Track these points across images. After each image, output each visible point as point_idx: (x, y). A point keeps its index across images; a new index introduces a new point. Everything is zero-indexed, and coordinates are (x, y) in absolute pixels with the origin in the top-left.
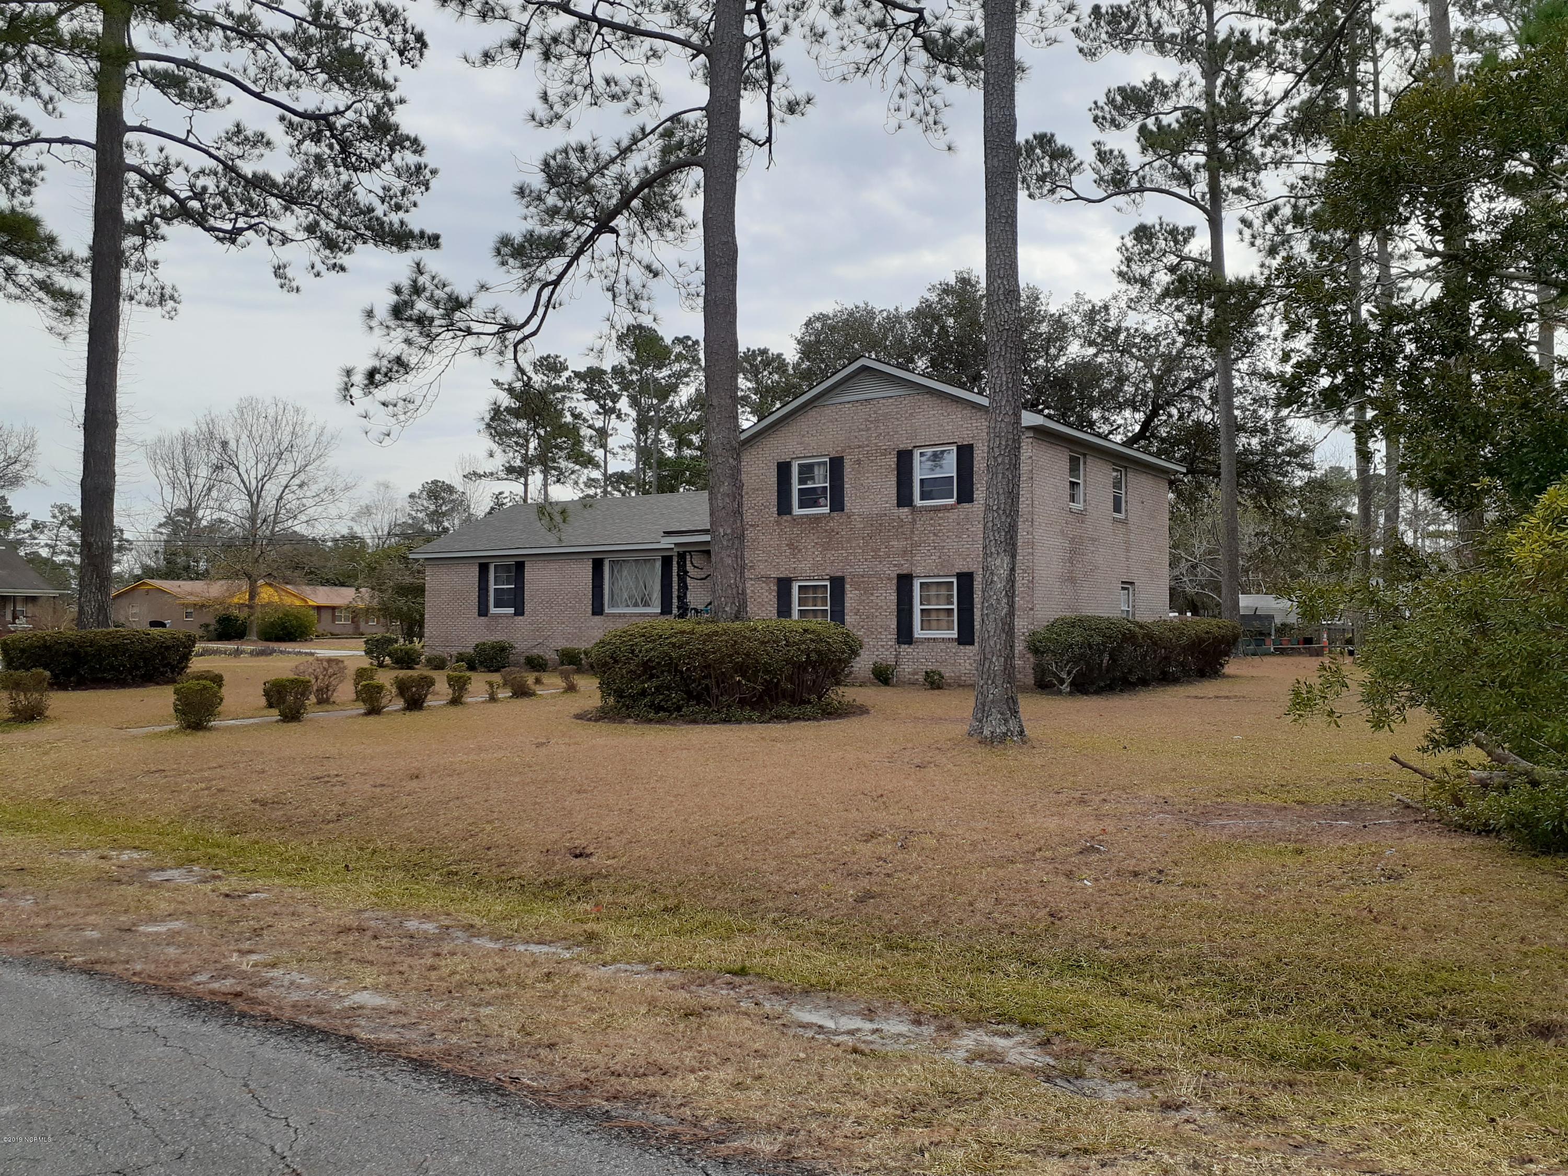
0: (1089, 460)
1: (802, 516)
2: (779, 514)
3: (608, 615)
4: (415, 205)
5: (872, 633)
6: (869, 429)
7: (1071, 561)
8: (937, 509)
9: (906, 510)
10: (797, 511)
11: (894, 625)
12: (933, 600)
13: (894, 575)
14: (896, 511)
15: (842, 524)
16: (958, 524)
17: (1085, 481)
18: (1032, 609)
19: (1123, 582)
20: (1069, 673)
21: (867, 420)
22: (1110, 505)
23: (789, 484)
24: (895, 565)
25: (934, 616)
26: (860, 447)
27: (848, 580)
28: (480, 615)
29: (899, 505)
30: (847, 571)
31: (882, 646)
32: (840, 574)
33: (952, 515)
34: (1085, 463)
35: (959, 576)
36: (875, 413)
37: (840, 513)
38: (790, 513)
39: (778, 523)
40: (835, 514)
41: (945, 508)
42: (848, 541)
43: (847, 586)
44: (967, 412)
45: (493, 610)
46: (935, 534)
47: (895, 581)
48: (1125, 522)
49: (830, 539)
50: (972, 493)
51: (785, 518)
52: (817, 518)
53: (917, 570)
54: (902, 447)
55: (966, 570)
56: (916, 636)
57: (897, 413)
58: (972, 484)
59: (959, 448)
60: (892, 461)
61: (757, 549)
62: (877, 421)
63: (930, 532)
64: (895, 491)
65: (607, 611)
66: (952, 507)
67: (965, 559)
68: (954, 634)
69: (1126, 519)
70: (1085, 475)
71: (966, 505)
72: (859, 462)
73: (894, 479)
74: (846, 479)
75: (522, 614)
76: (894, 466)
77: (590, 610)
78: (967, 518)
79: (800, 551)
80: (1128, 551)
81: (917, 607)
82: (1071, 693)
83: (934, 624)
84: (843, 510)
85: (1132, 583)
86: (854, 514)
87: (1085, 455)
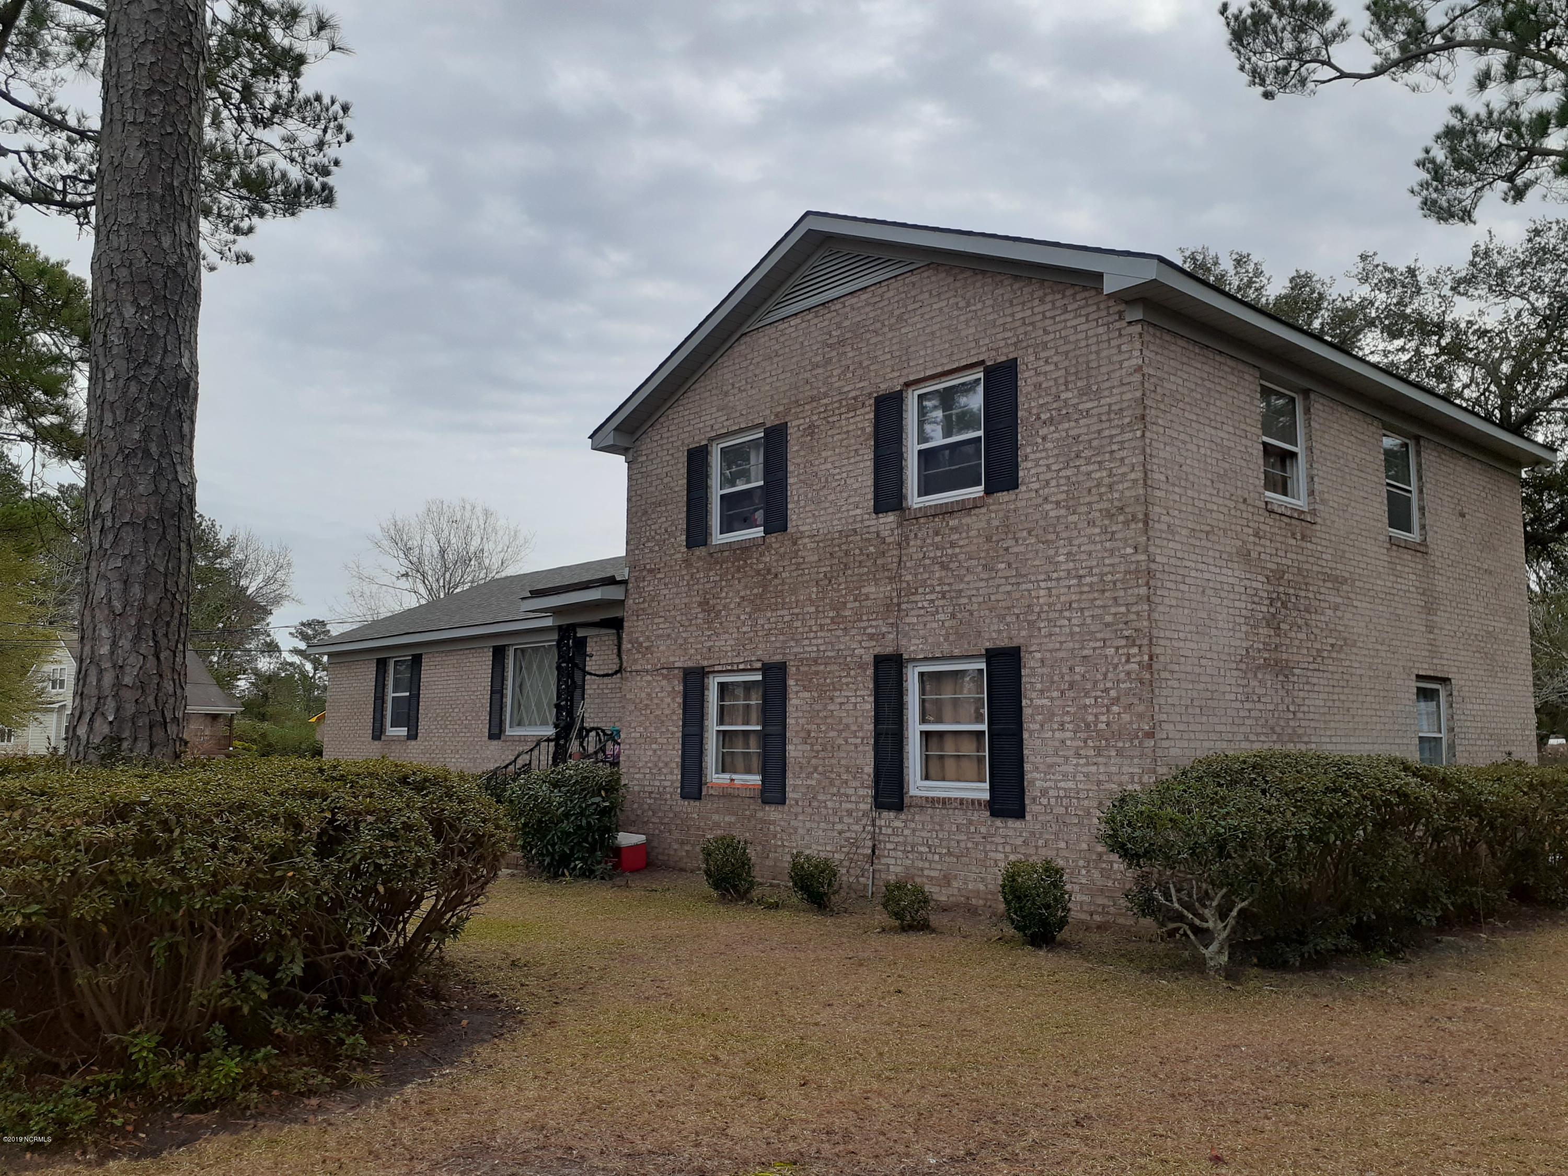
0: (1319, 406)
2: (688, 546)
4: (337, 163)
5: (833, 782)
6: (828, 361)
7: (1272, 622)
8: (947, 511)
9: (891, 517)
10: (718, 538)
11: (869, 769)
12: (948, 712)
13: (869, 658)
14: (871, 521)
15: (782, 556)
16: (989, 539)
17: (1310, 449)
18: (1150, 735)
19: (1419, 677)
20: (1223, 915)
21: (826, 344)
22: (1380, 509)
23: (706, 488)
24: (871, 637)
25: (949, 750)
26: (813, 399)
27: (792, 670)
29: (879, 508)
30: (790, 652)
31: (850, 813)
32: (778, 658)
33: (976, 522)
34: (1307, 411)
35: (992, 655)
36: (839, 326)
37: (780, 536)
38: (706, 543)
39: (688, 563)
40: (772, 538)
41: (965, 508)
42: (793, 591)
43: (791, 682)
44: (1004, 292)
45: (388, 731)
46: (944, 566)
47: (870, 672)
48: (1421, 550)
49: (765, 587)
50: (1015, 467)
51: (698, 552)
52: (744, 548)
53: (912, 647)
54: (884, 387)
55: (1004, 643)
56: (913, 792)
57: (876, 320)
58: (1015, 448)
59: (988, 372)
60: (865, 418)
62: (841, 342)
63: (934, 560)
64: (871, 482)
65: (509, 732)
66: (976, 504)
67: (1001, 618)
68: (981, 791)
69: (1424, 543)
70: (1309, 438)
71: (1003, 496)
72: (811, 430)
73: (868, 455)
74: (791, 468)
75: (415, 737)
76: (869, 430)
77: (487, 729)
78: (1006, 527)
79: (718, 615)
80: (1429, 609)
81: (914, 728)
82: (1231, 974)
83: (950, 765)
84: (785, 528)
85: (1445, 681)
86: (802, 535)
87: (1306, 393)
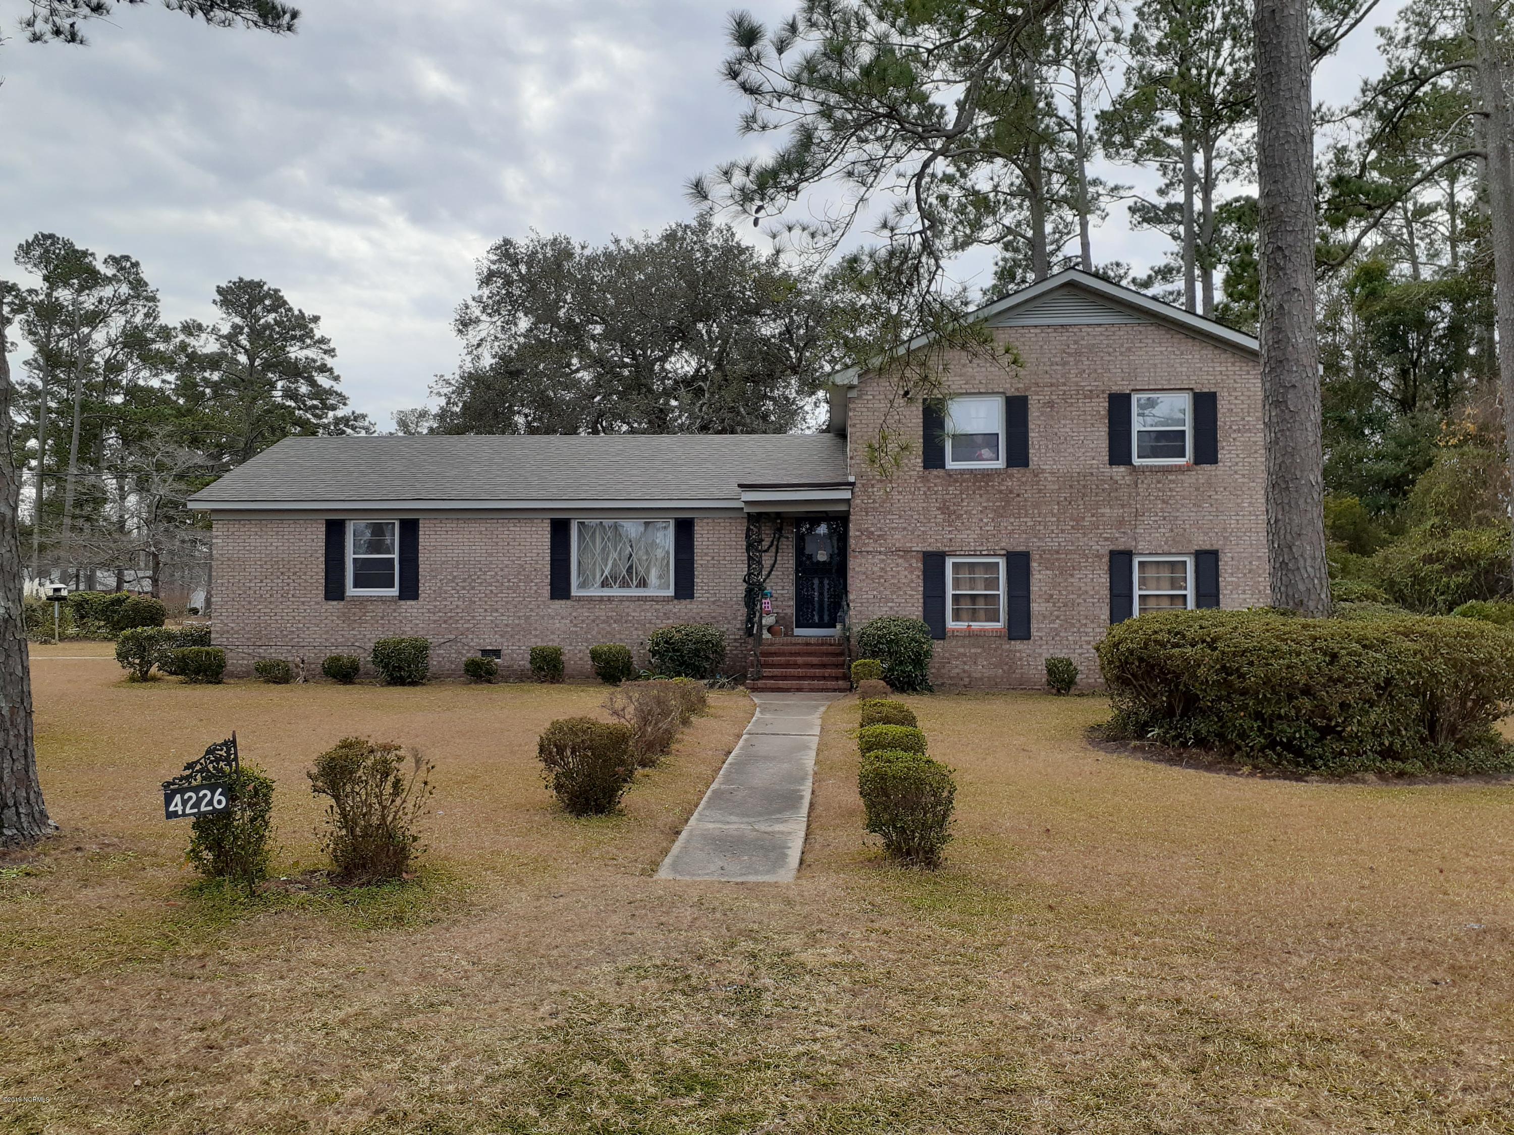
1: (962, 472)
2: (925, 467)
3: (579, 599)
5: (1073, 625)
6: (1065, 364)
8: (1163, 470)
9: (1122, 469)
10: (953, 464)
12: (1158, 584)
13: (1105, 551)
14: (1108, 470)
15: (1024, 483)
21: (1064, 352)
23: (941, 428)
24: (1106, 539)
26: (1052, 385)
27: (1035, 556)
28: (328, 597)
29: (1112, 462)
30: (1033, 545)
32: (1022, 548)
33: (1188, 479)
35: (1198, 554)
36: (1076, 342)
37: (1022, 470)
38: (943, 466)
39: (924, 479)
40: (1014, 470)
41: (1179, 469)
42: (1036, 505)
43: (1034, 565)
44: (1209, 352)
45: (351, 591)
46: (1164, 502)
47: (1106, 559)
49: (1008, 503)
50: (1215, 452)
51: (935, 472)
52: (985, 474)
53: (1139, 546)
54: (1115, 389)
55: (1207, 547)
57: (1108, 346)
58: (1216, 442)
59: (1196, 396)
60: (1102, 406)
61: (890, 512)
62: (1078, 353)
63: (1157, 497)
64: (1106, 444)
65: (575, 592)
66: (1186, 469)
67: (1206, 534)
71: (1206, 467)
72: (1051, 404)
73: (1105, 430)
74: (1031, 426)
75: (415, 596)
76: (1103, 413)
77: (546, 591)
78: (1209, 484)
79: (959, 517)
81: (1138, 593)
84: (1027, 465)
86: (1043, 471)
